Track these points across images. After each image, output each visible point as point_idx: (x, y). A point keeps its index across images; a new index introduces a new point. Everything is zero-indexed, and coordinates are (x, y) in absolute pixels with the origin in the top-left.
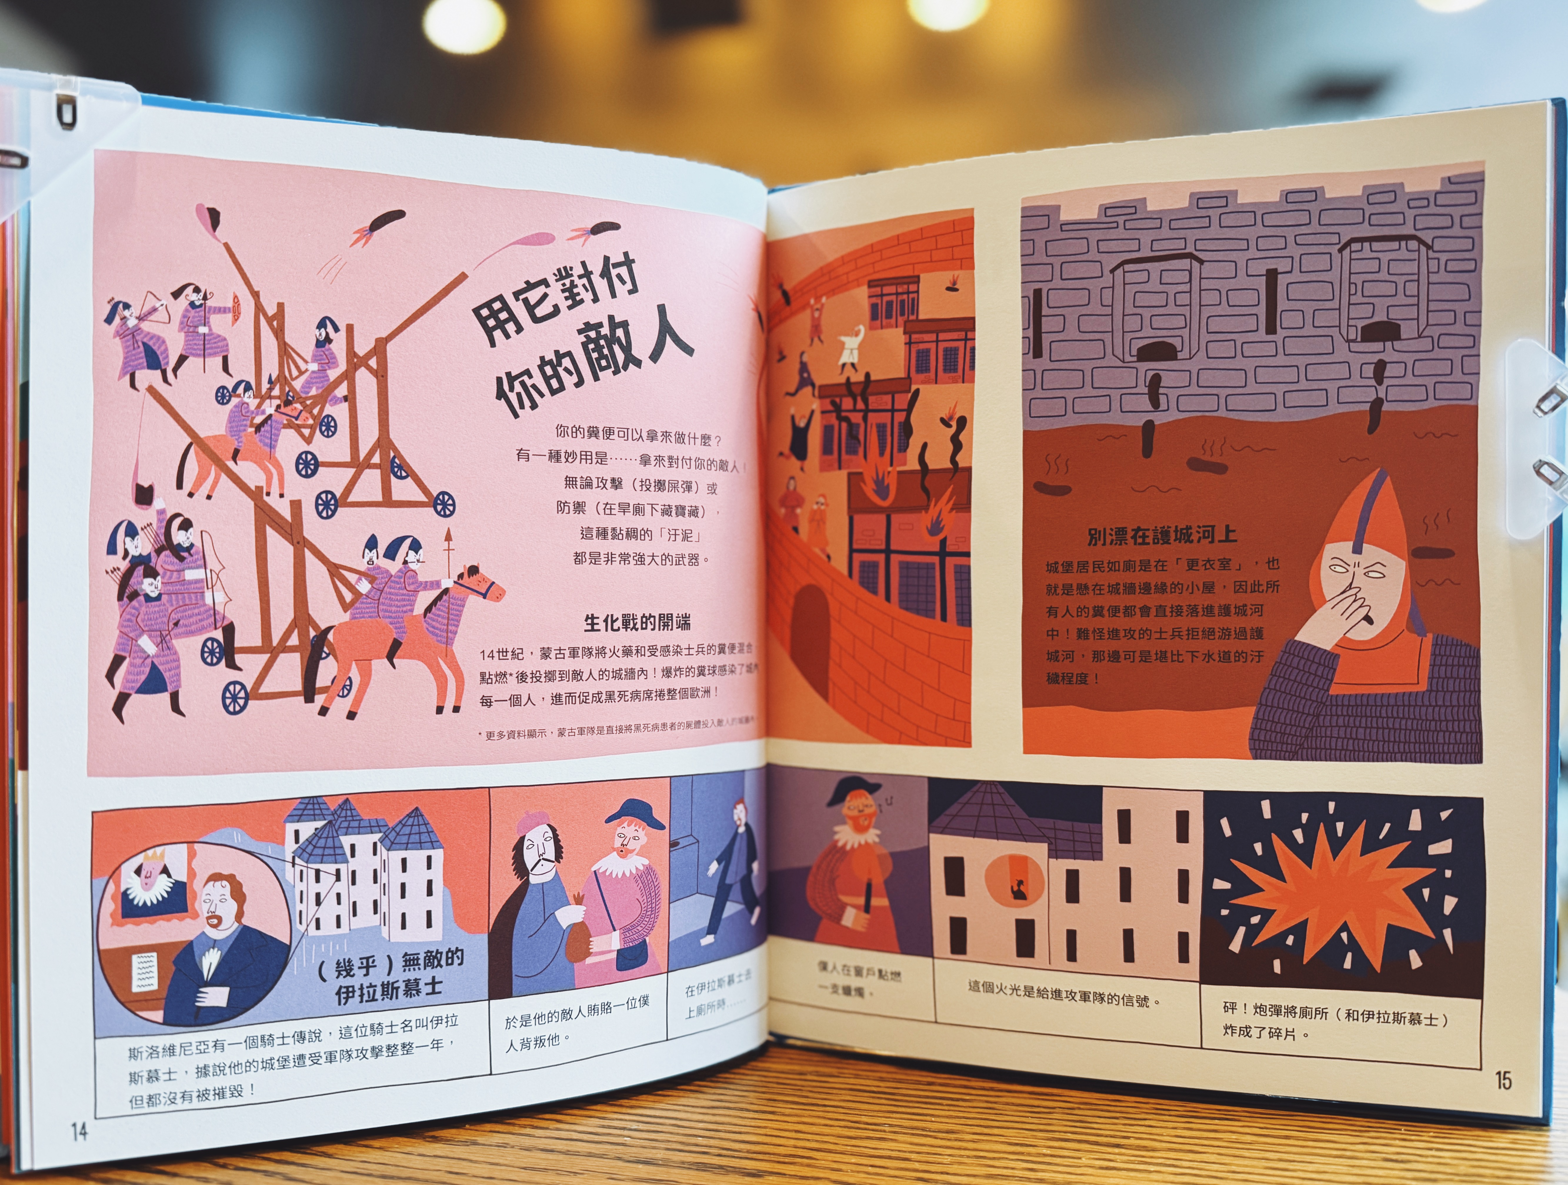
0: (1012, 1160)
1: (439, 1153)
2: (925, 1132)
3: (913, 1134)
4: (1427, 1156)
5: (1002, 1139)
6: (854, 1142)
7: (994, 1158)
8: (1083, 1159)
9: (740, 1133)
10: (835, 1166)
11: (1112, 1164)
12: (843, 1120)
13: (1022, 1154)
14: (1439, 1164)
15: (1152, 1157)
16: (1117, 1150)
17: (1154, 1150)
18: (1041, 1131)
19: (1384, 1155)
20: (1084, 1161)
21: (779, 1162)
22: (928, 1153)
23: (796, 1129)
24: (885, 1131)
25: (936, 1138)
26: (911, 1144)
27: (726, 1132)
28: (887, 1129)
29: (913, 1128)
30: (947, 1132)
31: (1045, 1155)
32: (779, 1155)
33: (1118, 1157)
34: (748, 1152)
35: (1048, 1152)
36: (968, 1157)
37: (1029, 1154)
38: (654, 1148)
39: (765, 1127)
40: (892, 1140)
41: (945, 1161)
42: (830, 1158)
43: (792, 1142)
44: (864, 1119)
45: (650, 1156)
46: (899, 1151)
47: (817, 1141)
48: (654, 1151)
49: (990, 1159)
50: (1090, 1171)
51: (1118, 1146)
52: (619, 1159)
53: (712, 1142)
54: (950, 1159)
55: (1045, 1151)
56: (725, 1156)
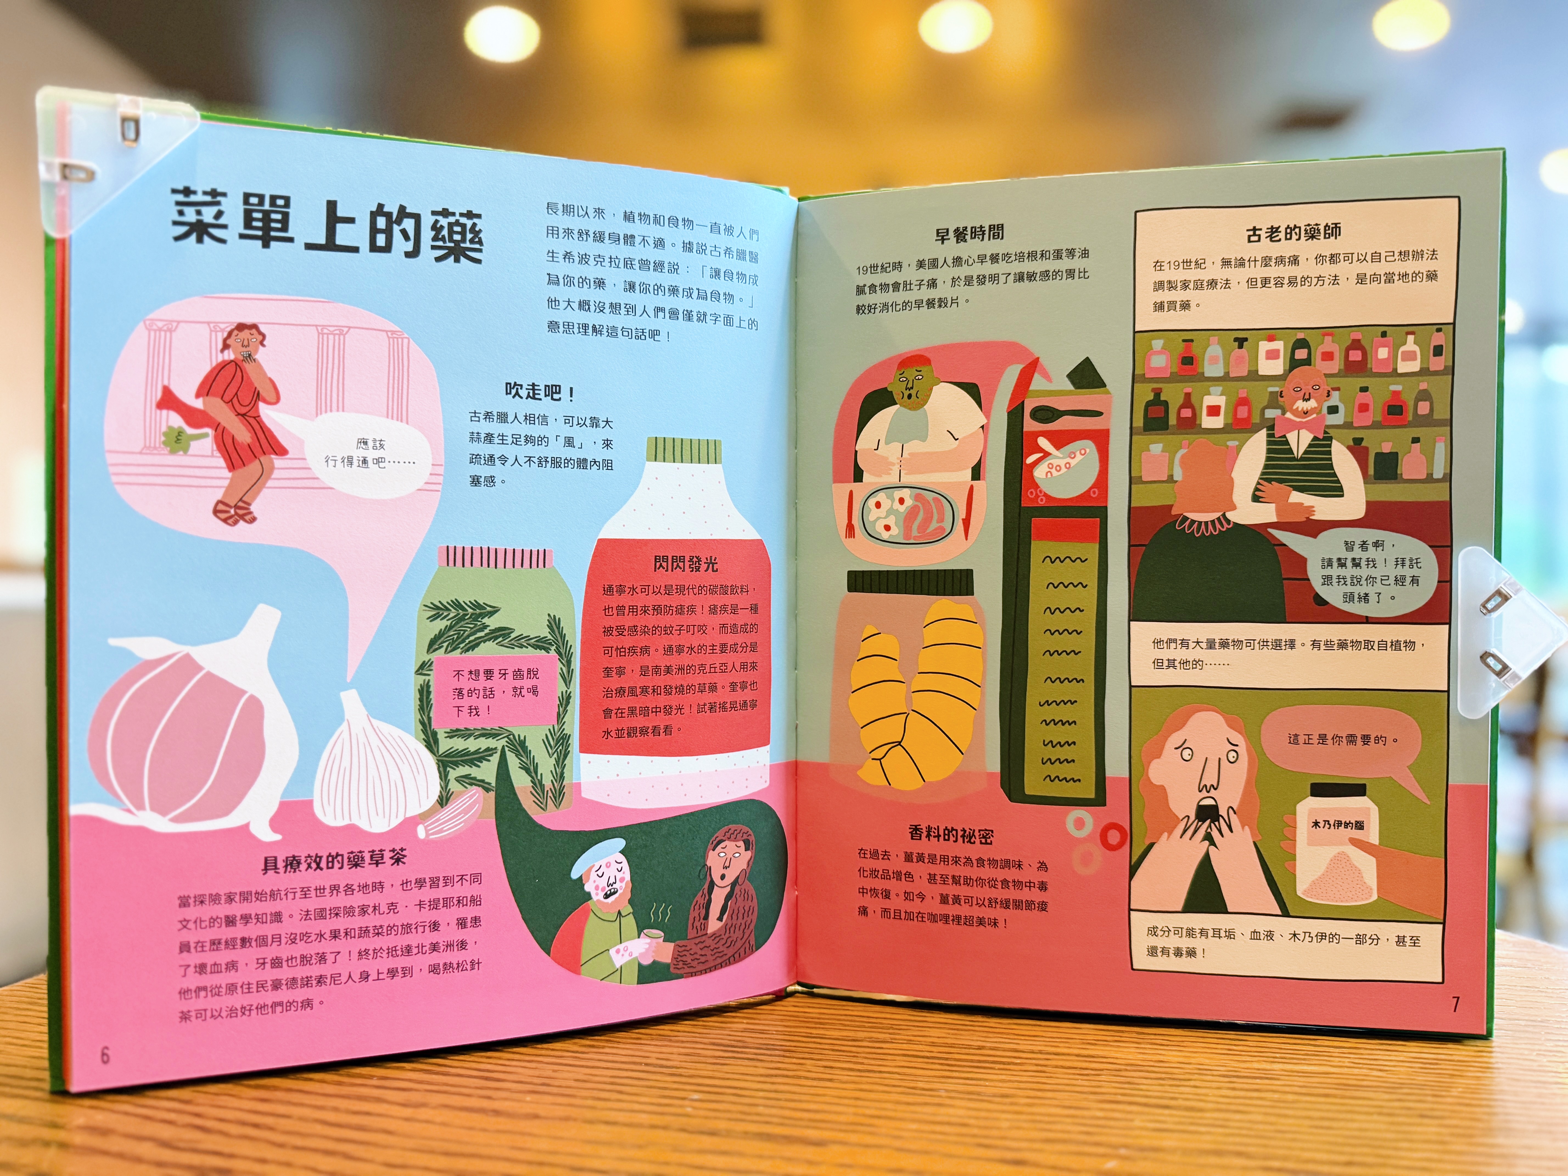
2: (980, 1096)
10: (896, 1133)
18: (1093, 1093)
50: (1144, 1133)
53: (774, 1111)
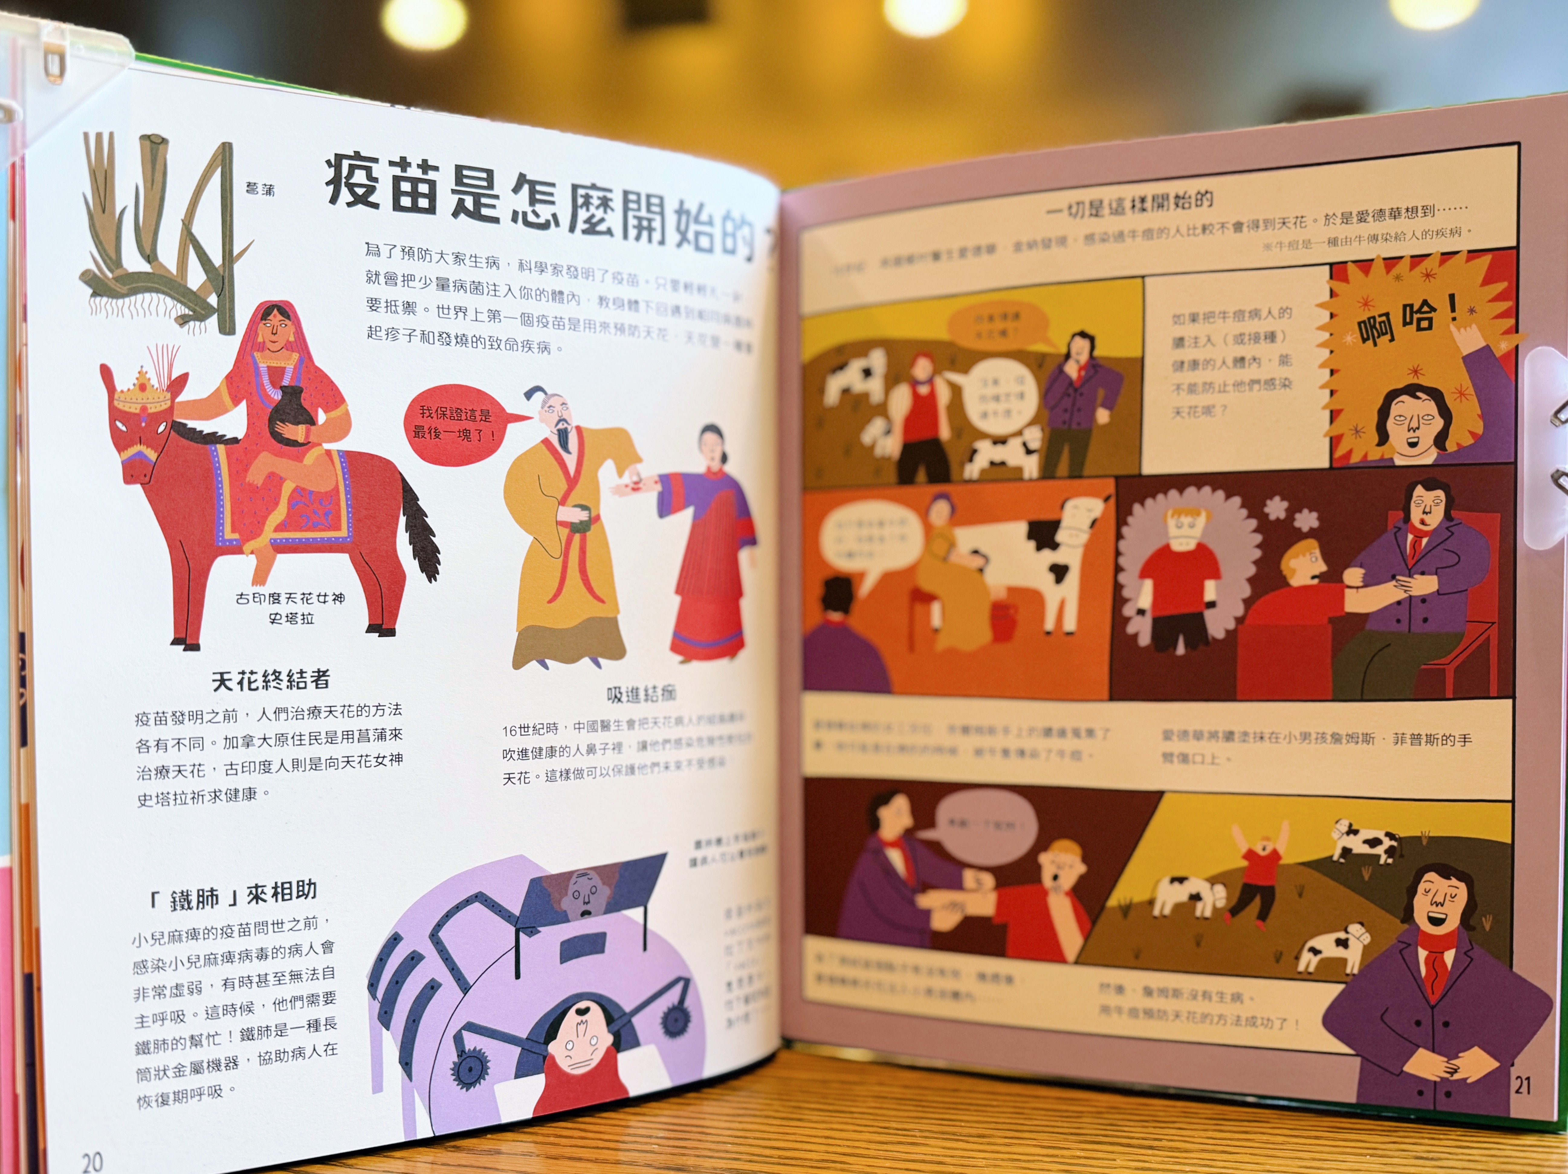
0: (1046, 1162)
1: (463, 1162)
2: (956, 1137)
3: (944, 1139)
4: (1456, 1154)
5: (1035, 1143)
6: (885, 1147)
7: (1029, 1161)
8: (1118, 1161)
9: (769, 1139)
11: (1147, 1165)
12: (872, 1126)
13: (1057, 1156)
14: (1469, 1161)
15: (1186, 1158)
16: (1150, 1152)
17: (1186, 1151)
18: (1072, 1134)
19: (1414, 1154)
20: (1119, 1162)
21: (812, 1167)
22: (962, 1157)
23: (826, 1135)
24: (915, 1136)
25: (968, 1142)
26: (944, 1148)
27: (755, 1138)
28: (918, 1134)
29: (943, 1133)
30: (979, 1136)
31: (1079, 1157)
32: (811, 1160)
33: (1151, 1158)
34: (780, 1157)
35: (1082, 1154)
36: (1002, 1160)
37: (1063, 1157)
38: (684, 1155)
39: (794, 1134)
40: (924, 1144)
41: (980, 1164)
42: (864, 1163)
43: (823, 1148)
44: (894, 1125)
45: (680, 1162)
46: (932, 1155)
47: (848, 1146)
48: (684, 1158)
49: (1025, 1161)
51: (1151, 1148)
52: (649, 1166)
53: (744, 1149)
54: (984, 1162)
55: (1078, 1153)
56: (756, 1162)
